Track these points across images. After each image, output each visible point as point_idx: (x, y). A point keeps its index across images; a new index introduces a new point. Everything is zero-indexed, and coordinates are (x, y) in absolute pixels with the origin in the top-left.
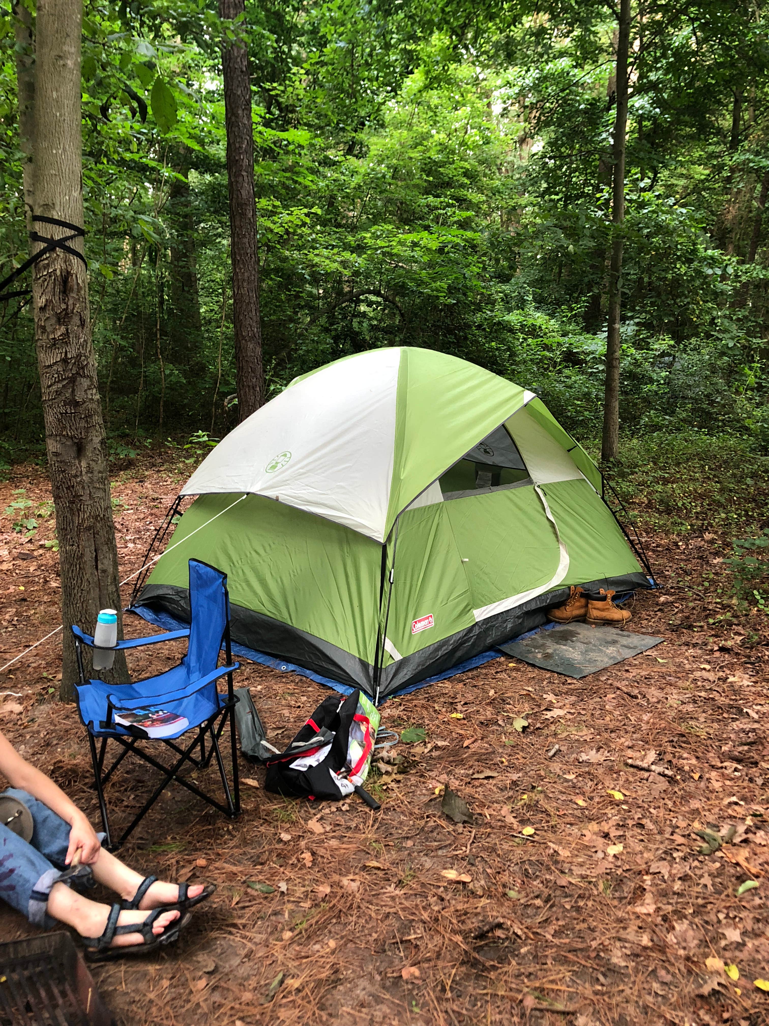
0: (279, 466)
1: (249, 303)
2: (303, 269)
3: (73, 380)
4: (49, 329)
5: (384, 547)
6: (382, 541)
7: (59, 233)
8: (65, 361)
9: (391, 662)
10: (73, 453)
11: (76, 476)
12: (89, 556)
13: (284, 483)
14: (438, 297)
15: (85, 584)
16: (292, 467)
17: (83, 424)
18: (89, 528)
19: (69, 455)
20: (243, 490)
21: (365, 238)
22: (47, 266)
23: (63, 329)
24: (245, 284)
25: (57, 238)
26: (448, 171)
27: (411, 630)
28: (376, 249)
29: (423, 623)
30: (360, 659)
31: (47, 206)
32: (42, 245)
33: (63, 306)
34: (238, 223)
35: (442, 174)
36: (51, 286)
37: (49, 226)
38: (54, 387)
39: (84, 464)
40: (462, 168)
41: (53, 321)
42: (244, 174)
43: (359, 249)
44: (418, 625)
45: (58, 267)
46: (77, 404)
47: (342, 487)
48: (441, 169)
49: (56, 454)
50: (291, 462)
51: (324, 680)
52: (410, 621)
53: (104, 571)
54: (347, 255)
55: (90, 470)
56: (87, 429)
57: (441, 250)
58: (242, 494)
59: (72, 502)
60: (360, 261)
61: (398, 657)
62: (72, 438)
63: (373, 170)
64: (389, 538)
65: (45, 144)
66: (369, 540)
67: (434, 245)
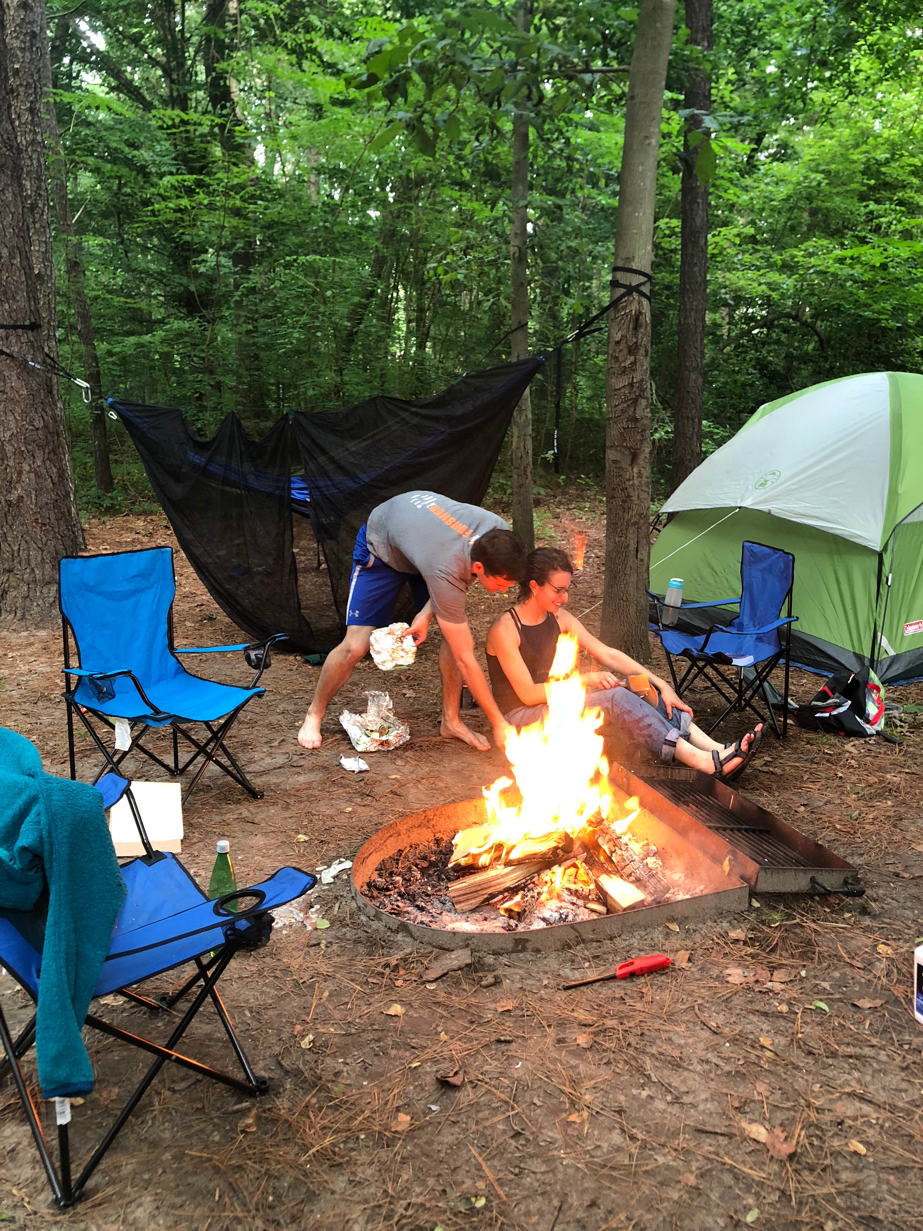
0: (769, 483)
1: (696, 332)
2: (726, 293)
3: (635, 401)
4: (621, 359)
5: (880, 555)
6: (878, 549)
7: (636, 280)
8: (631, 385)
9: (885, 656)
10: (628, 460)
11: (629, 480)
12: (632, 547)
13: (775, 498)
14: (879, 321)
15: (628, 569)
16: (781, 484)
17: (639, 437)
18: (635, 524)
19: (625, 463)
20: (733, 505)
21: (796, 256)
22: (625, 308)
23: (632, 358)
24: (693, 314)
25: (634, 284)
26: (893, 171)
27: (903, 632)
28: (809, 268)
29: (914, 627)
30: (854, 653)
31: (629, 259)
32: (623, 291)
33: (634, 340)
34: (690, 251)
35: (884, 174)
36: (627, 323)
37: (629, 274)
38: (620, 407)
39: (635, 470)
40: (910, 165)
41: (625, 352)
42: (700, 201)
43: (788, 268)
44: (910, 628)
45: (633, 308)
46: (636, 420)
47: (836, 502)
48: (883, 169)
49: (615, 462)
50: (781, 479)
51: (816, 671)
52: (902, 624)
53: (642, 560)
54: (774, 276)
55: (640, 475)
56: (641, 441)
57: (884, 267)
58: (736, 508)
59: (624, 501)
60: (787, 282)
61: (892, 653)
62: (630, 448)
63: (806, 178)
64: (885, 548)
65: (630, 209)
66: (864, 550)
67: (877, 261)
